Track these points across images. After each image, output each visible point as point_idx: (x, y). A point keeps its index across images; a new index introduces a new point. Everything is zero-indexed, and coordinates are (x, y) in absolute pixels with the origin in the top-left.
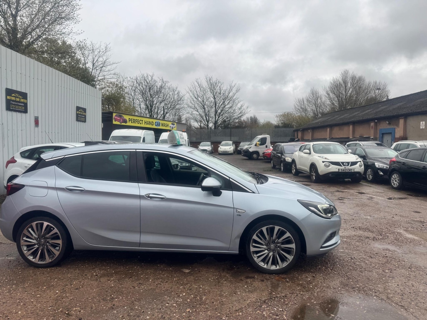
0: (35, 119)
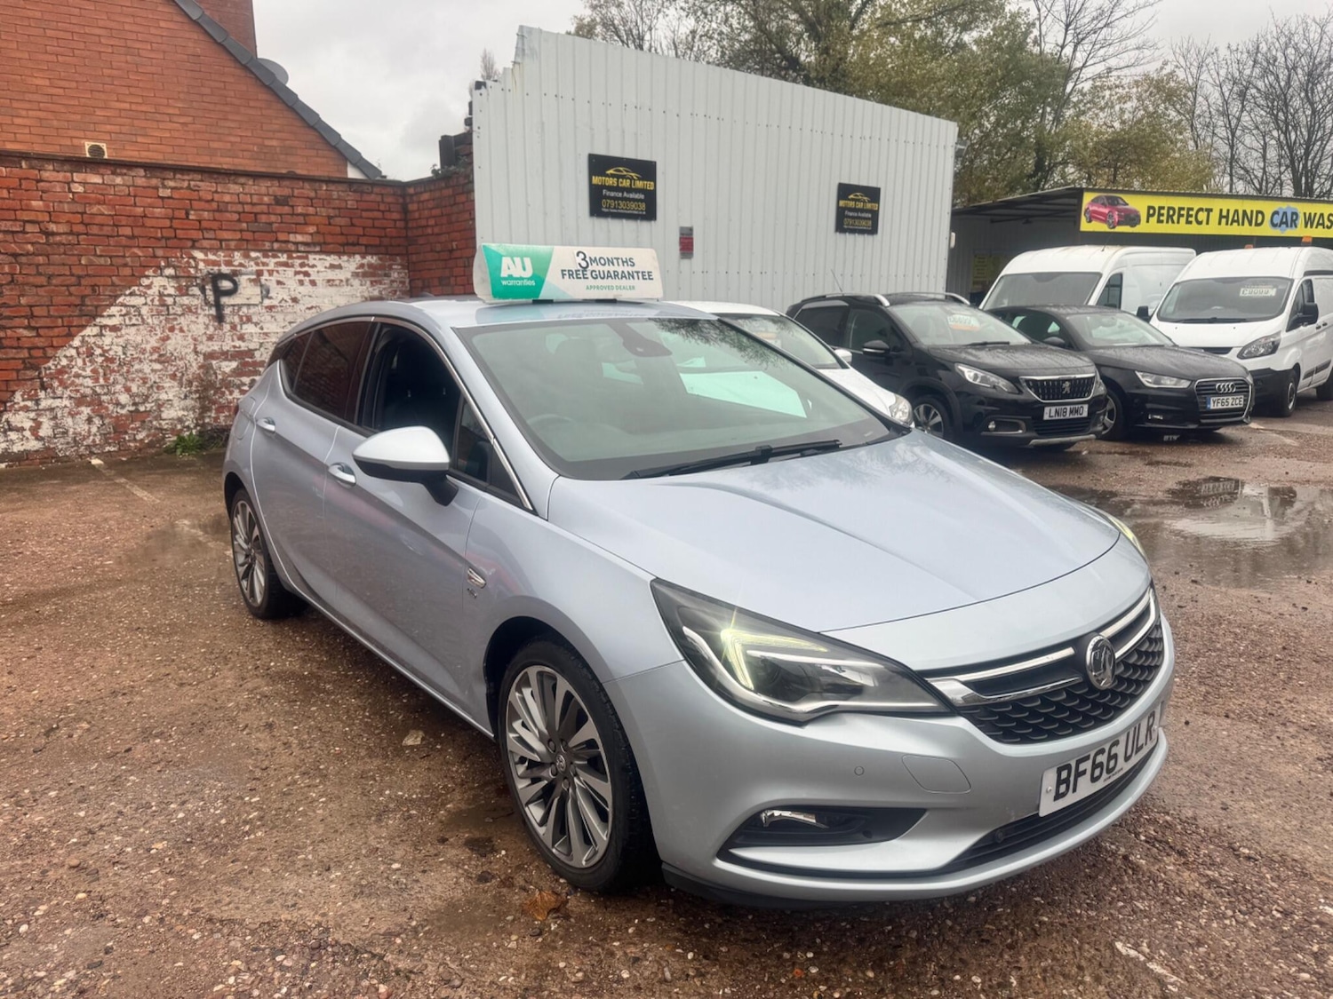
0: (682, 234)
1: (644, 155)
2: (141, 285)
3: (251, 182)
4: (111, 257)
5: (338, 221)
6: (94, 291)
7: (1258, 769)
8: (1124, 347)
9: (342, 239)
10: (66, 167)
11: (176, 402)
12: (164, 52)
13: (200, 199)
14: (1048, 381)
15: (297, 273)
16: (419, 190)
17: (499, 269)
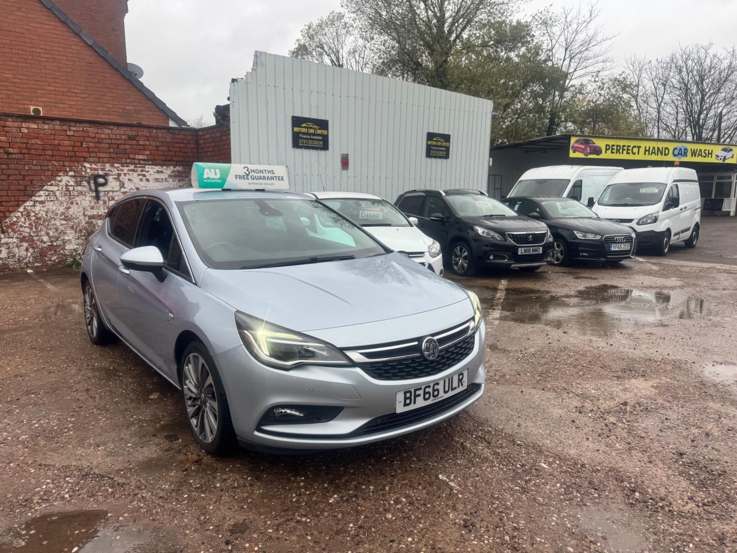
0: (342, 157)
1: (322, 117)
2: (56, 180)
3: (116, 128)
4: (41, 166)
5: (162, 148)
6: (31, 183)
7: (544, 410)
8: (570, 218)
9: (163, 158)
10: (19, 120)
11: (73, 241)
12: (74, 61)
13: (89, 137)
14: (520, 235)
15: (139, 175)
16: (204, 133)
17: (203, 174)
